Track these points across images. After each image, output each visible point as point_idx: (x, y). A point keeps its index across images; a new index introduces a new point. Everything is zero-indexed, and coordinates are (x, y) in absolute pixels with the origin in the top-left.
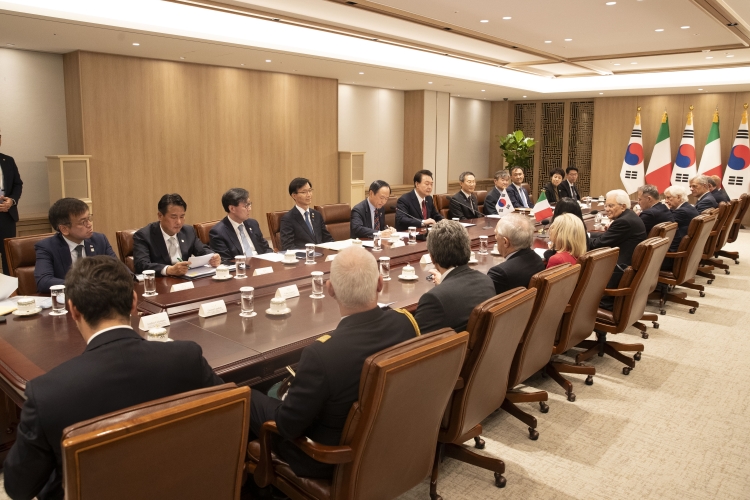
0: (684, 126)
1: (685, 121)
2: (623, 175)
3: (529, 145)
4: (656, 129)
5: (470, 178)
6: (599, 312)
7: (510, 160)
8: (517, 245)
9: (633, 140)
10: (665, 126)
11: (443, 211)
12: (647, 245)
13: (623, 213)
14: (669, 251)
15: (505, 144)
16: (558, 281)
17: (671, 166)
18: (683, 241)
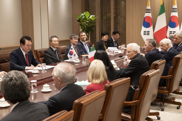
0: (172, 6)
1: (173, 3)
2: (142, 33)
3: (93, 19)
4: (158, 8)
5: (55, 39)
6: (123, 115)
7: (83, 28)
8: (66, 82)
9: (147, 15)
10: (163, 6)
11: (40, 59)
12: (146, 75)
13: (136, 56)
14: (163, 75)
15: (80, 19)
16: (91, 103)
17: (167, 27)
18: (170, 69)
